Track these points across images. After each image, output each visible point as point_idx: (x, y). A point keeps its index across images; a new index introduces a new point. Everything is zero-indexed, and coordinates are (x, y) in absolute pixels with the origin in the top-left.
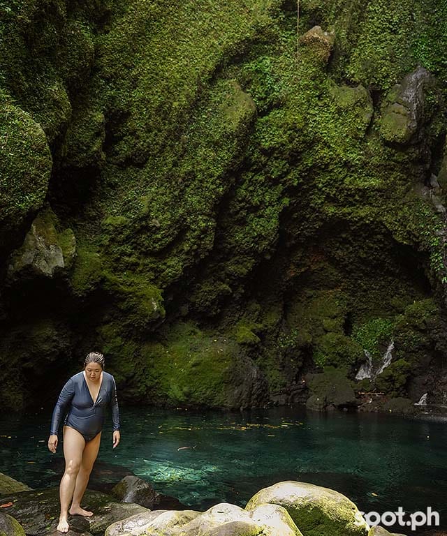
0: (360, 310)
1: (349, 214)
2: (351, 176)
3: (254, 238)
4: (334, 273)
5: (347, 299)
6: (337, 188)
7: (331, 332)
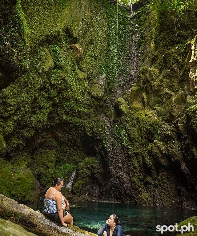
0: (61, 160)
1: (72, 120)
2: (77, 105)
3: (38, 121)
4: (54, 143)
5: (57, 155)
6: (71, 109)
7: (51, 168)
